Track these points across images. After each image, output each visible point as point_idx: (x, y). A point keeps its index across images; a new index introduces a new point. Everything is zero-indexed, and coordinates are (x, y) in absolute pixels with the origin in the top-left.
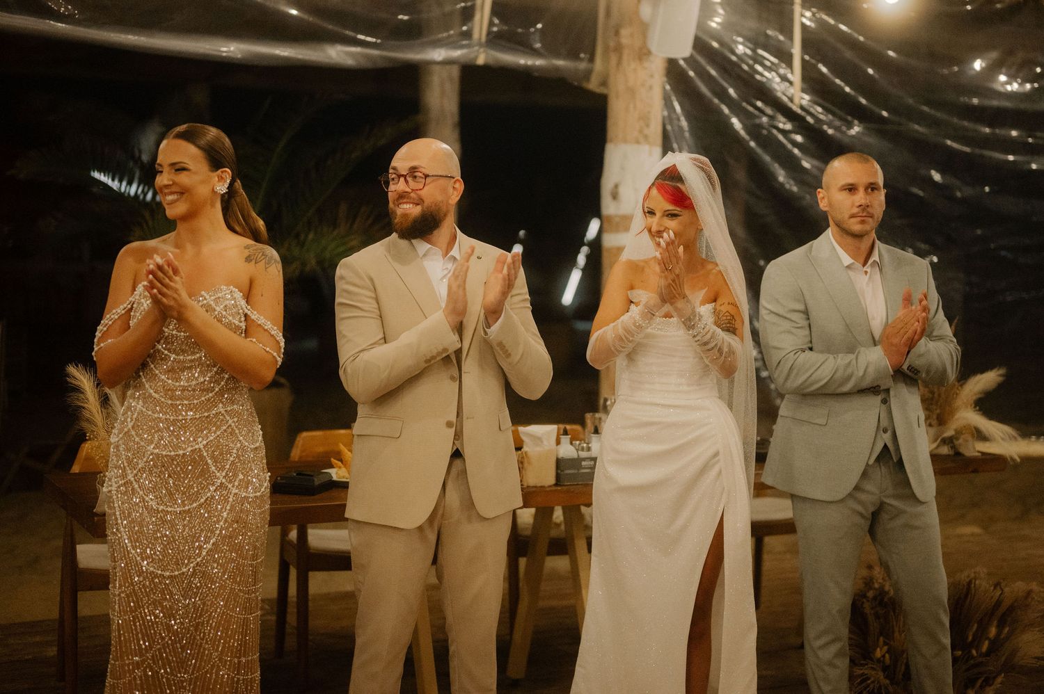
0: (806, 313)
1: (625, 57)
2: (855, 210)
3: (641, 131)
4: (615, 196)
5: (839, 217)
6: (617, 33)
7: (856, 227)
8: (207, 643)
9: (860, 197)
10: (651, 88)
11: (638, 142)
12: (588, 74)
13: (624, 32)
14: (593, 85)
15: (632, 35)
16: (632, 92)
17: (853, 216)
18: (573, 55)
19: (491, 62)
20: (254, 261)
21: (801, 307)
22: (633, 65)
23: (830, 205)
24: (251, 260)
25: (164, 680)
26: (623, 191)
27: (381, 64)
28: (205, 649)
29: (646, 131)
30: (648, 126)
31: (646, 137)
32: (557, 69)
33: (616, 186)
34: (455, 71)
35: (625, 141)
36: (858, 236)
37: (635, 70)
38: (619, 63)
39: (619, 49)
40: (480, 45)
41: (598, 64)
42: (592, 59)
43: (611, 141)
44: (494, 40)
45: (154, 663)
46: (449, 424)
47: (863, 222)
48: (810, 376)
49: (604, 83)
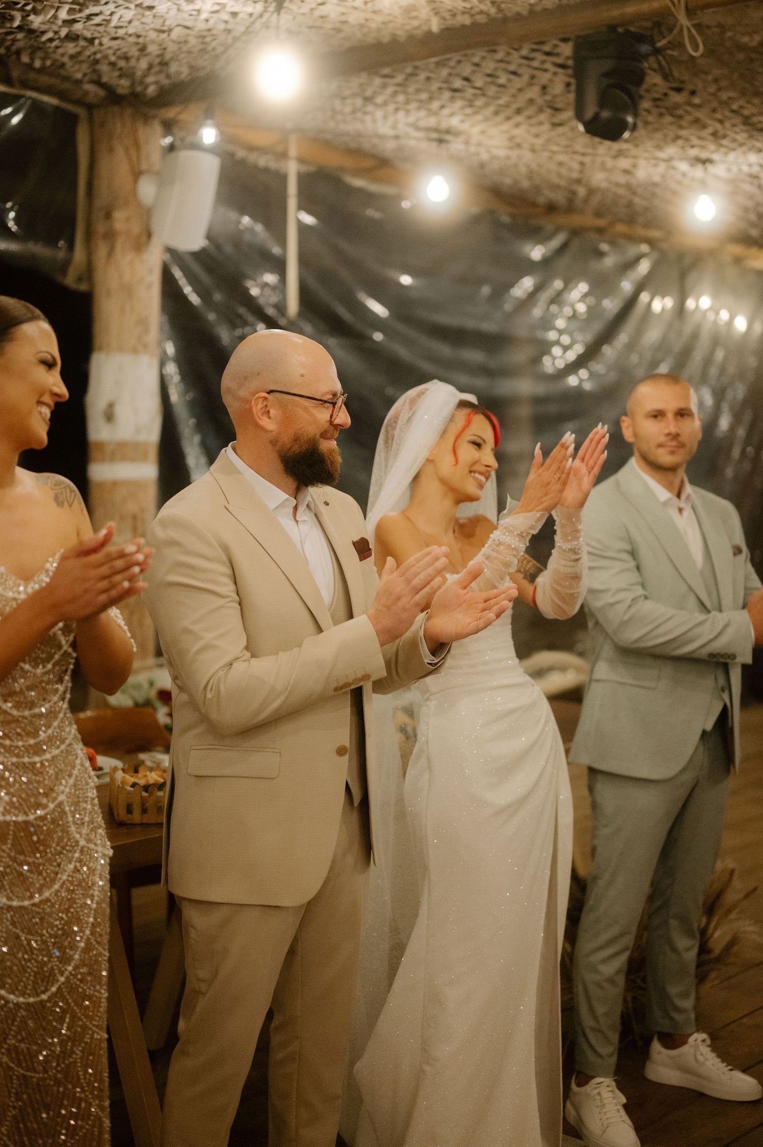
0: (633, 554)
1: (118, 247)
2: (662, 439)
4: (109, 416)
5: (644, 447)
6: (108, 216)
7: (665, 458)
9: (670, 425)
11: (135, 352)
12: (65, 266)
13: (119, 215)
14: (70, 280)
15: (128, 220)
16: (128, 289)
17: (660, 445)
21: (629, 548)
22: (130, 256)
23: (635, 435)
24: (62, 502)
26: (121, 412)
32: (34, 257)
33: (111, 406)
35: (121, 349)
36: (672, 469)
37: (131, 262)
38: (111, 253)
39: (110, 236)
41: (79, 254)
42: (71, 247)
43: (101, 349)
46: (341, 750)
47: (672, 453)
48: (656, 627)
49: (87, 277)
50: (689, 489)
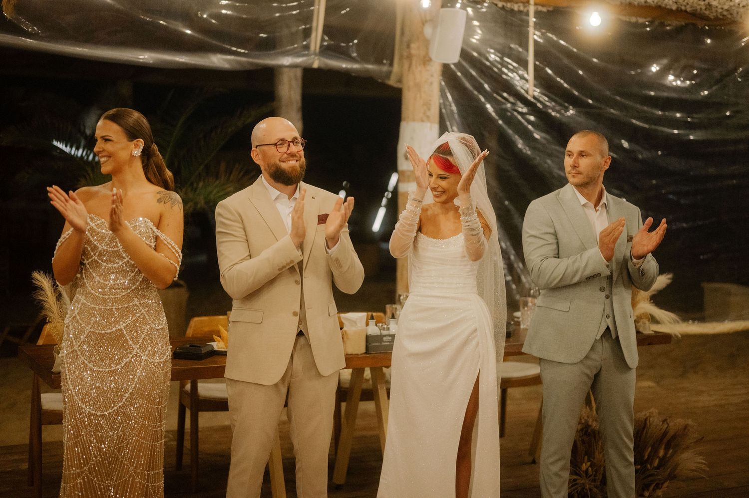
0: (555, 235)
1: (414, 63)
3: (425, 113)
6: (408, 46)
8: (126, 460)
10: (431, 83)
11: (422, 121)
12: (389, 74)
13: (413, 46)
14: (392, 82)
15: (418, 48)
16: (418, 86)
18: (378, 61)
19: (323, 66)
20: (163, 202)
21: (552, 231)
22: (419, 68)
24: (161, 202)
25: (97, 485)
27: (248, 67)
28: (124, 465)
29: (428, 113)
30: (429, 109)
31: (428, 117)
32: (368, 70)
34: (299, 72)
35: (414, 120)
38: (410, 66)
39: (410, 57)
40: (315, 54)
41: (396, 68)
42: (391, 64)
43: (404, 120)
44: (325, 51)
45: (90, 473)
46: (295, 314)
47: (573, 177)
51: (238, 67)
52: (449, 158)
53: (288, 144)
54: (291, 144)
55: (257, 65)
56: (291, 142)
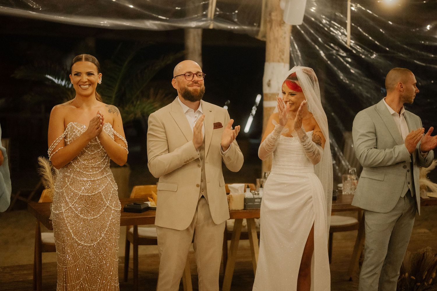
0: (375, 133)
1: (273, 25)
3: (280, 57)
4: (269, 85)
6: (270, 15)
10: (285, 38)
11: (279, 62)
12: (257, 32)
13: (273, 14)
14: (260, 37)
15: (276, 15)
16: (276, 40)
18: (251, 24)
19: (216, 27)
20: (112, 112)
21: (373, 130)
22: (277, 28)
24: (111, 112)
26: (273, 83)
27: (169, 29)
29: (283, 57)
30: (283, 54)
31: (283, 59)
32: (244, 30)
33: (270, 81)
34: (200, 32)
35: (273, 61)
37: (278, 31)
38: (271, 27)
39: (271, 21)
40: (211, 20)
41: (262, 28)
42: (259, 26)
43: (267, 62)
44: (217, 18)
46: (198, 186)
49: (264, 36)
50: (404, 110)
51: (162, 29)
52: (296, 82)
53: (193, 75)
54: (195, 75)
55: (175, 27)
56: (195, 74)
